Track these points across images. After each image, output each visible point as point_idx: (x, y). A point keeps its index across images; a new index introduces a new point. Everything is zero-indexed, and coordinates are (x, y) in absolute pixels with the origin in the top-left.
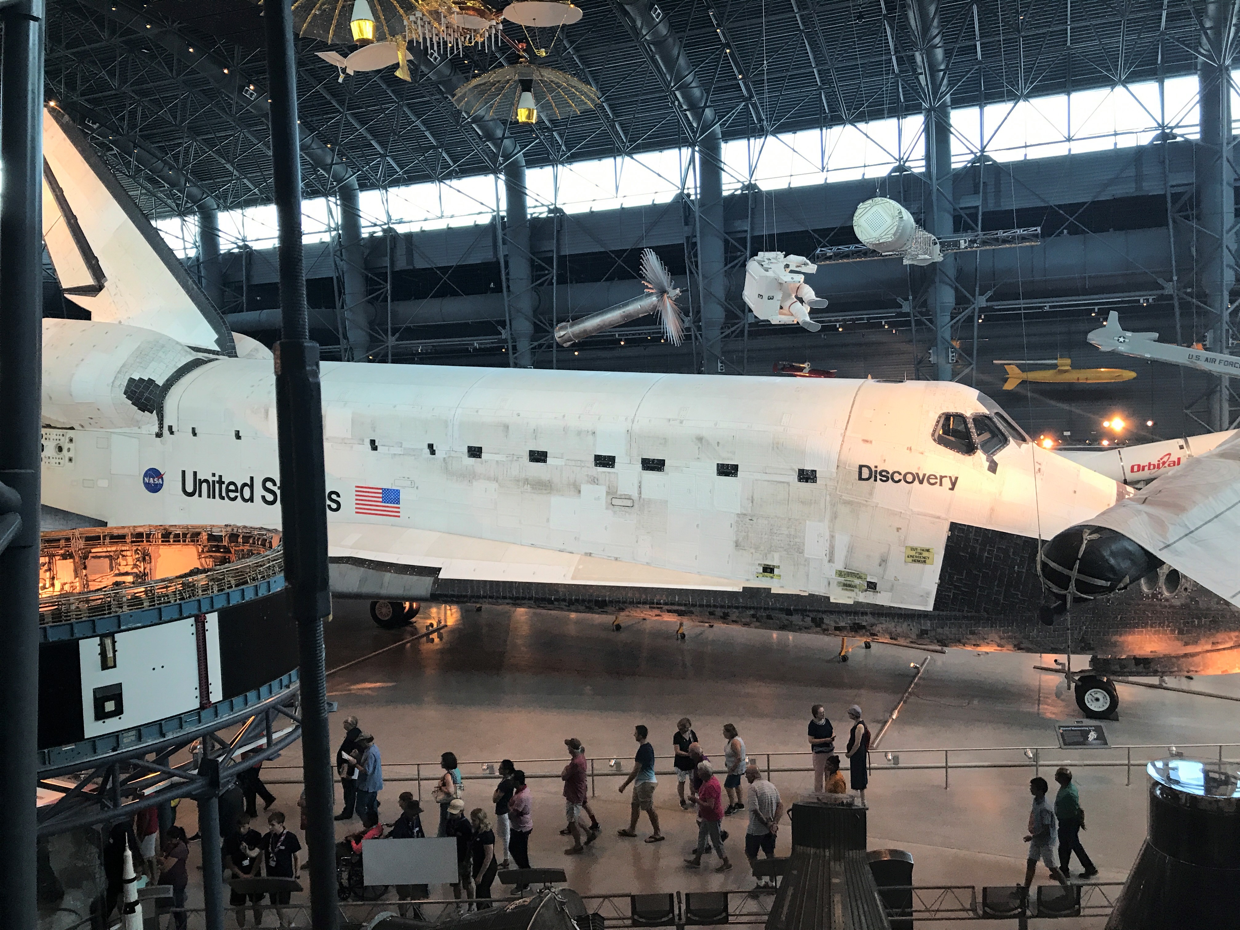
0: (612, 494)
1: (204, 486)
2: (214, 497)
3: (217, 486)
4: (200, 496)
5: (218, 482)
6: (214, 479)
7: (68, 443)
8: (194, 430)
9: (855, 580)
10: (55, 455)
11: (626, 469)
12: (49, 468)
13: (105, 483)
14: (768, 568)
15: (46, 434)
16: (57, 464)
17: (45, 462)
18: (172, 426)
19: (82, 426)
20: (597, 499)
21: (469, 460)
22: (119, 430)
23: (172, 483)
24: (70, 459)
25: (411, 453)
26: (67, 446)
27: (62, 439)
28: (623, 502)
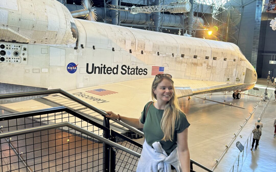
0: (207, 66)
1: (97, 69)
2: (101, 73)
3: (103, 69)
4: (95, 73)
5: (103, 67)
6: (102, 66)
7: (23, 50)
8: (94, 47)
9: (238, 80)
10: (14, 57)
11: (211, 60)
12: (10, 64)
13: (46, 70)
14: (228, 79)
15: (7, 45)
16: (16, 62)
17: (7, 61)
18: (83, 45)
19: (35, 42)
20: (205, 67)
21: (181, 58)
22: (55, 45)
23: (81, 69)
24: (25, 59)
25: (168, 56)
26: (23, 52)
27: (19, 49)
28: (209, 67)
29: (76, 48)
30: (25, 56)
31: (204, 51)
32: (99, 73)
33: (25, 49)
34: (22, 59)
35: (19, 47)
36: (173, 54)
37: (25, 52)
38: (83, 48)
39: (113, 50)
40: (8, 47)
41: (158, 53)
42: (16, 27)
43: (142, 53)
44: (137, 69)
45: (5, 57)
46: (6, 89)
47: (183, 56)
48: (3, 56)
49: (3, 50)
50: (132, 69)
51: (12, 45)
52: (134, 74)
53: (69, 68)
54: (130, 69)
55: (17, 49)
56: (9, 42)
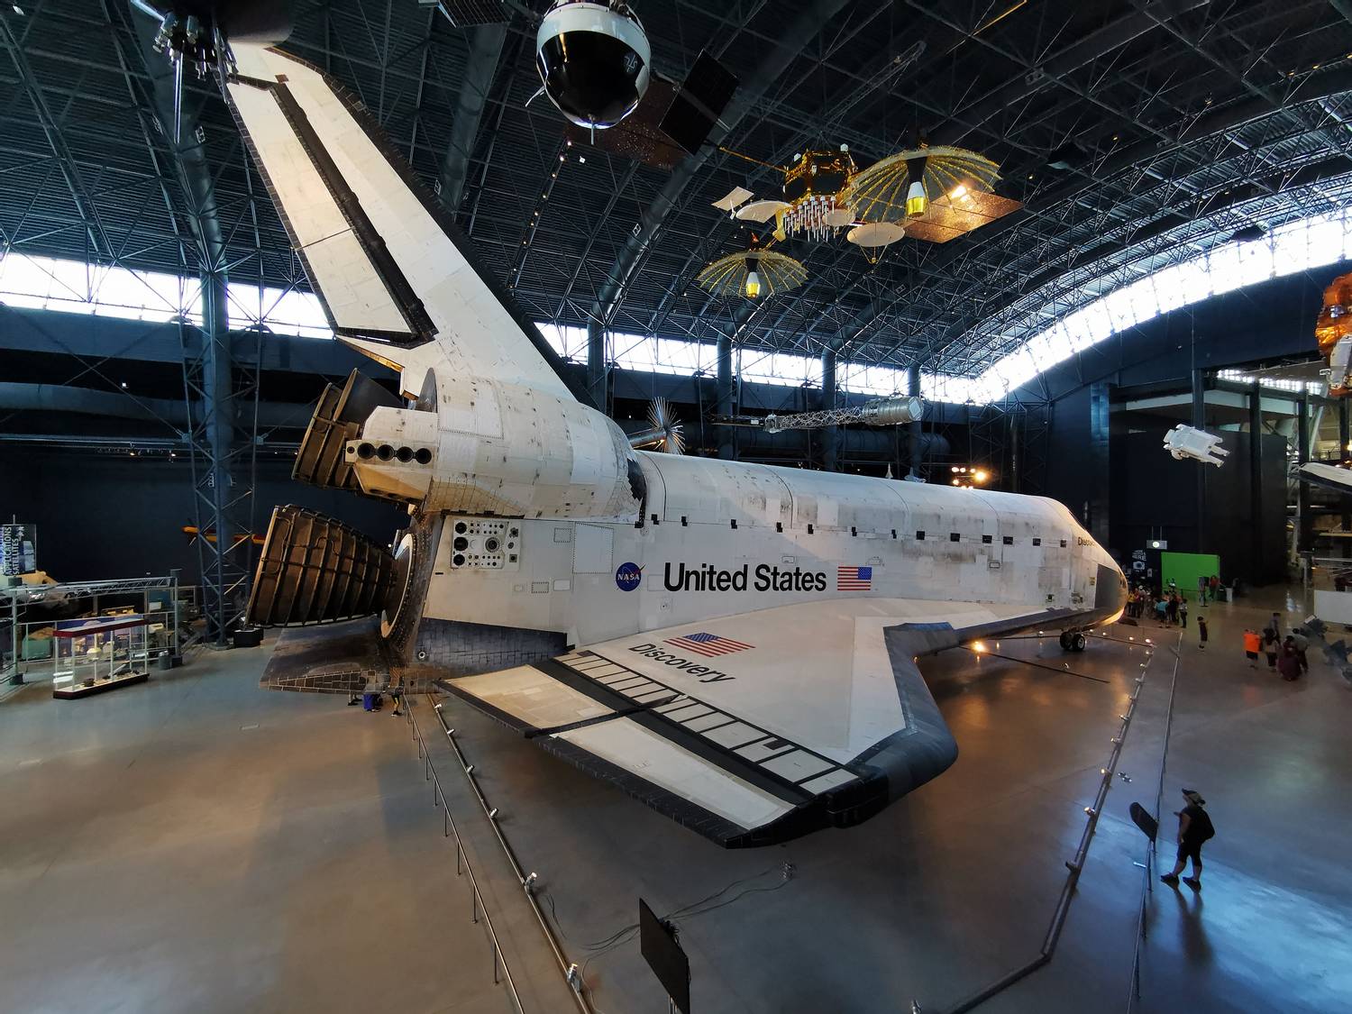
0: (990, 560)
1: (693, 578)
2: (703, 589)
3: (707, 576)
4: (687, 588)
5: (708, 573)
6: (704, 569)
7: (510, 536)
8: (684, 520)
9: (1077, 598)
10: (487, 553)
11: (997, 544)
12: (476, 572)
13: (565, 585)
14: (1050, 597)
15: (472, 525)
16: (491, 565)
17: (470, 564)
18: (656, 516)
19: (540, 514)
20: (983, 564)
21: (918, 542)
22: (587, 520)
23: (652, 579)
24: (513, 558)
25: (881, 537)
26: (508, 540)
27: (500, 531)
28: (995, 565)
29: (639, 525)
30: (514, 551)
31: (976, 521)
32: (697, 589)
33: (515, 533)
34: (508, 558)
35: (501, 527)
36: (893, 532)
37: (515, 540)
38: (656, 522)
39: (734, 525)
40: (475, 528)
41: (854, 529)
42: (495, 478)
43: (810, 531)
44: (798, 574)
45: (464, 553)
46: (464, 638)
47: (921, 535)
48: (461, 553)
49: (462, 535)
50: (783, 576)
51: (486, 524)
52: (790, 588)
53: (620, 577)
54: (778, 574)
55: (495, 533)
56: (477, 515)
